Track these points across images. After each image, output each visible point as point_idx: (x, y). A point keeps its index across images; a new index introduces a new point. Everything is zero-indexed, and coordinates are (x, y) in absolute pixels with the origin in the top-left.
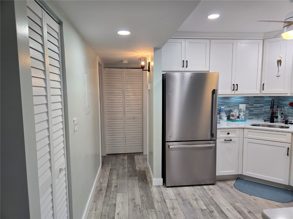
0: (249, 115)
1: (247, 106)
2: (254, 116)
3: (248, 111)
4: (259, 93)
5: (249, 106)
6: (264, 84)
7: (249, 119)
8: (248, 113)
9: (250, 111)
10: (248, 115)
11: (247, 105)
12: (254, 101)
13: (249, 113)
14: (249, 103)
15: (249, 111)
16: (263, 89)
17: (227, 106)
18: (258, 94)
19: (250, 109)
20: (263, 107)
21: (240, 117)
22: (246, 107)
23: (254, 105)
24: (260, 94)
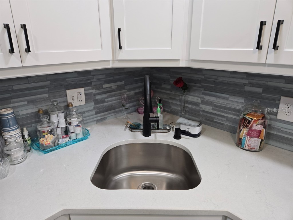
0: (97, 113)
1: (87, 92)
2: (107, 113)
3: (93, 104)
4: (110, 58)
5: (94, 91)
6: (119, 30)
7: (98, 121)
8: (92, 108)
9: (97, 102)
10: (94, 112)
11: (86, 88)
12: (104, 76)
13: (95, 108)
14: (91, 83)
15: (96, 104)
16: (120, 47)
17: (26, 103)
18: (109, 61)
19: (97, 97)
20: (124, 89)
21: (71, 128)
22: (86, 95)
23: (105, 86)
24: (113, 61)
